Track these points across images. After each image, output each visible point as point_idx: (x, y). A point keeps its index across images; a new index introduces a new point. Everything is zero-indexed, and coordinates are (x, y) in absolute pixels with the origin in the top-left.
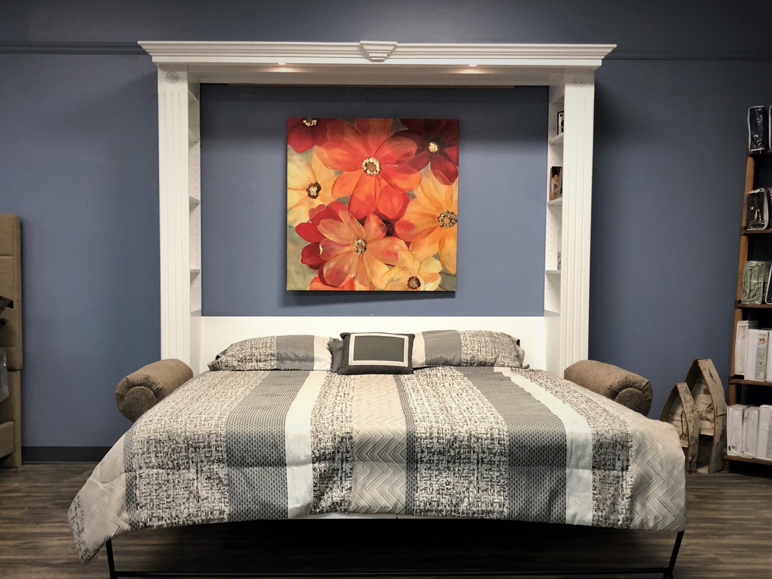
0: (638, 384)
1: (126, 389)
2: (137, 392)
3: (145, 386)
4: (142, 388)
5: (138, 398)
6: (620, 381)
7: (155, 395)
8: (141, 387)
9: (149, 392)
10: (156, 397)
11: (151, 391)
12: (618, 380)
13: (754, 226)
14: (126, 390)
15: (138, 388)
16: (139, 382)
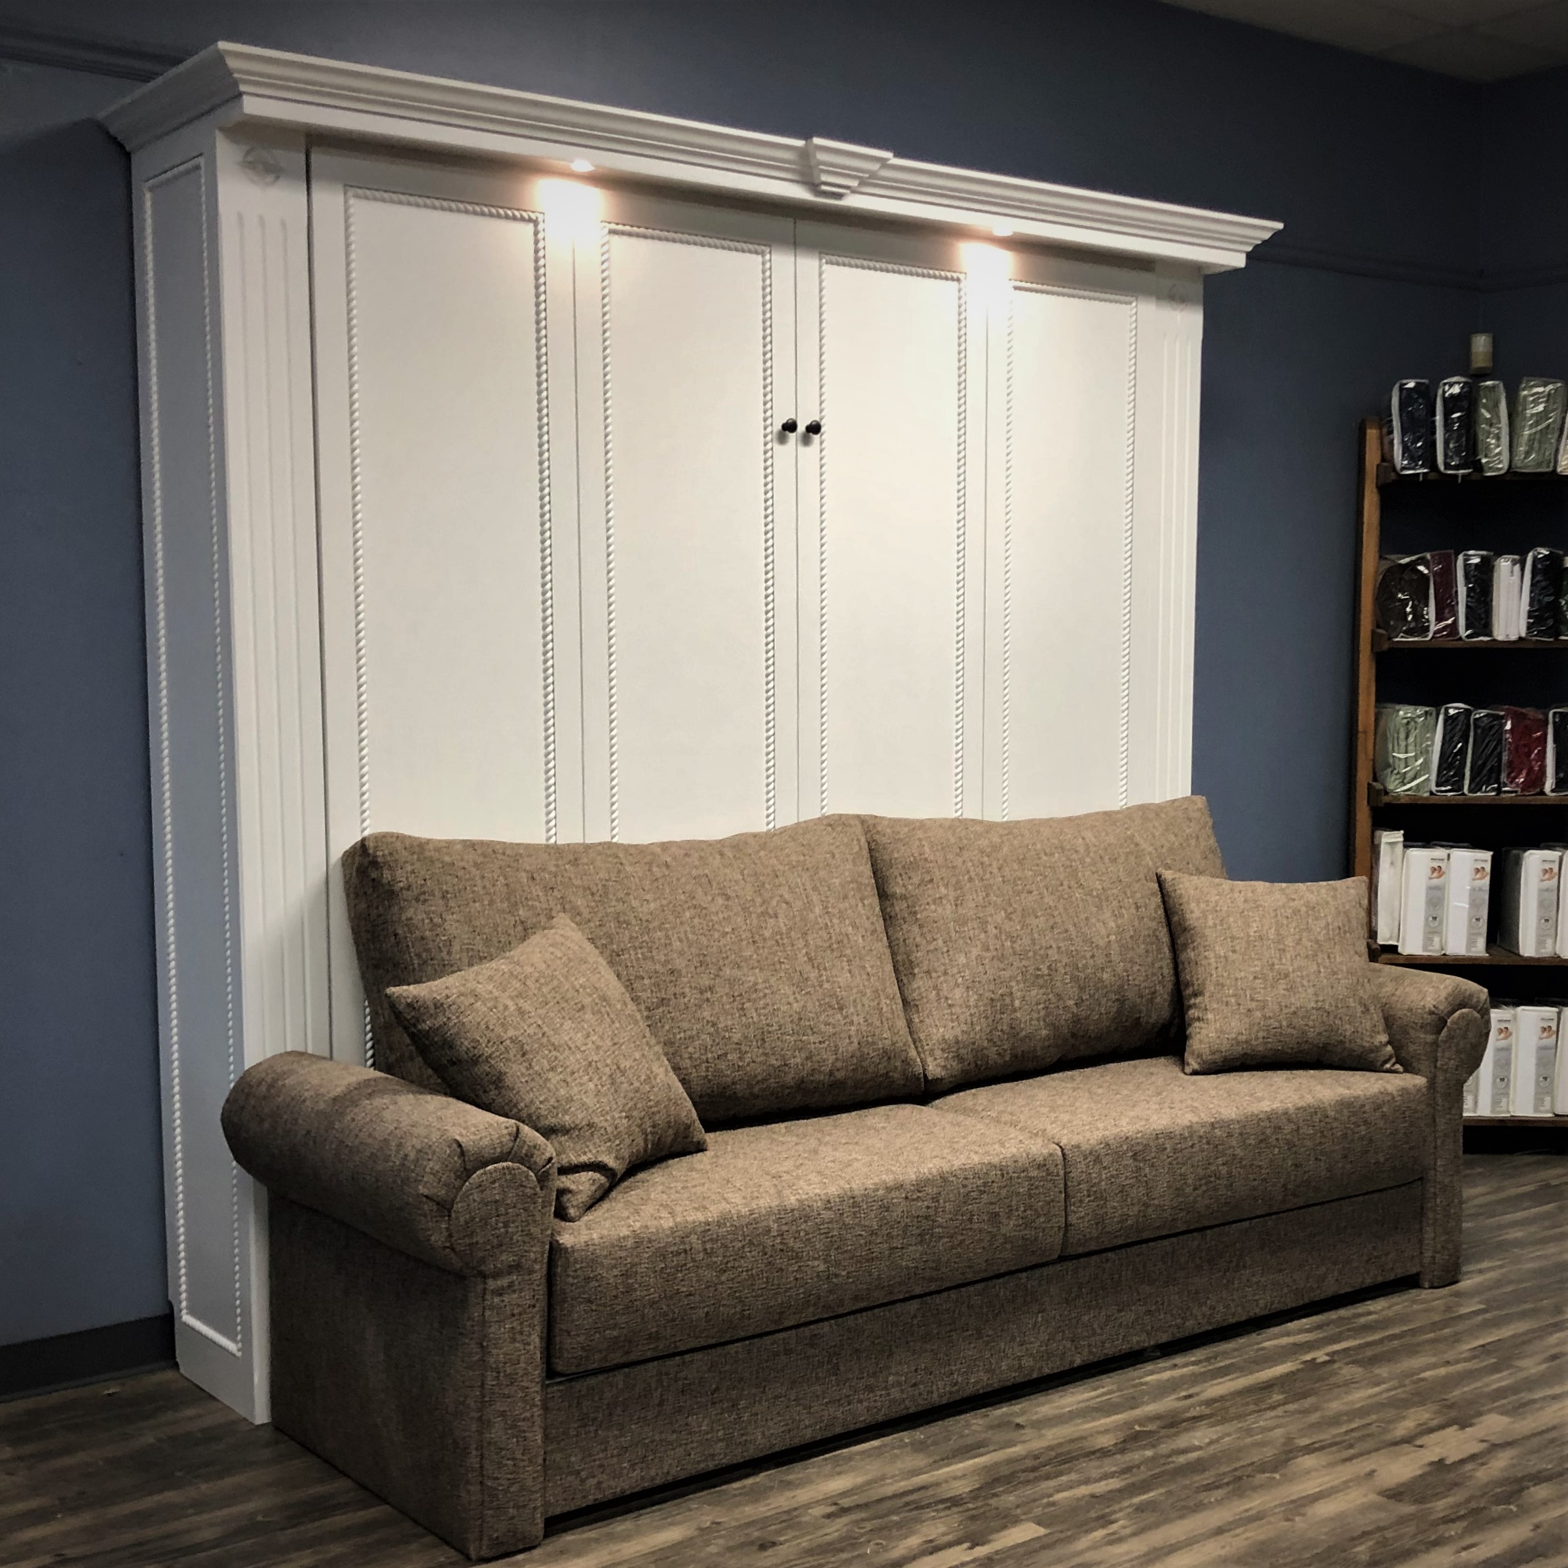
0: (1475, 1000)
1: (457, 1177)
2: (494, 1182)
3: (512, 1161)
4: (508, 1168)
5: (496, 1202)
6: (1449, 995)
7: (539, 1181)
8: (505, 1164)
9: (527, 1177)
10: (542, 1189)
11: (531, 1173)
12: (1444, 994)
13: (1409, 632)
14: (458, 1183)
15: (496, 1170)
16: (499, 1150)
